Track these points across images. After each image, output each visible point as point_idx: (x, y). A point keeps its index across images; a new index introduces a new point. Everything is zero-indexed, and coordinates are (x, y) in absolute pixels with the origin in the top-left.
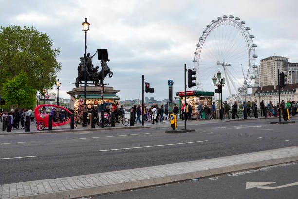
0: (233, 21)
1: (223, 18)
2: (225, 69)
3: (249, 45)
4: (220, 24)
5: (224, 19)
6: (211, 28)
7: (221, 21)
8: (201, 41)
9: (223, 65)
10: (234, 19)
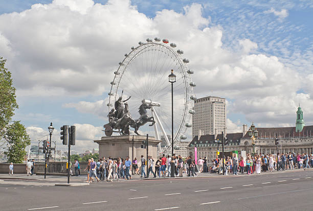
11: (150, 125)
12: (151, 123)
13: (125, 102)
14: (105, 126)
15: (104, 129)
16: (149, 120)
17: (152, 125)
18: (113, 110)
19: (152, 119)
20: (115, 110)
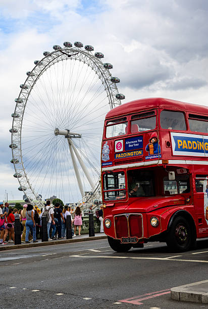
1: (63, 47)
2: (70, 144)
3: (111, 95)
4: (59, 58)
5: (66, 48)
6: (42, 67)
7: (59, 53)
8: (24, 91)
9: (67, 136)
10: (83, 49)
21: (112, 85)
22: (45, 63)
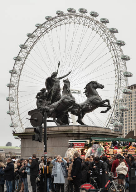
0: (87, 18)
3: (116, 56)
6: (43, 30)
7: (62, 18)
8: (23, 50)
11: (102, 112)
12: (105, 109)
13: (65, 78)
14: (30, 113)
15: (30, 117)
16: (101, 104)
17: (105, 112)
18: (43, 91)
19: (106, 103)
20: (47, 91)
21: (117, 48)
22: (47, 25)
